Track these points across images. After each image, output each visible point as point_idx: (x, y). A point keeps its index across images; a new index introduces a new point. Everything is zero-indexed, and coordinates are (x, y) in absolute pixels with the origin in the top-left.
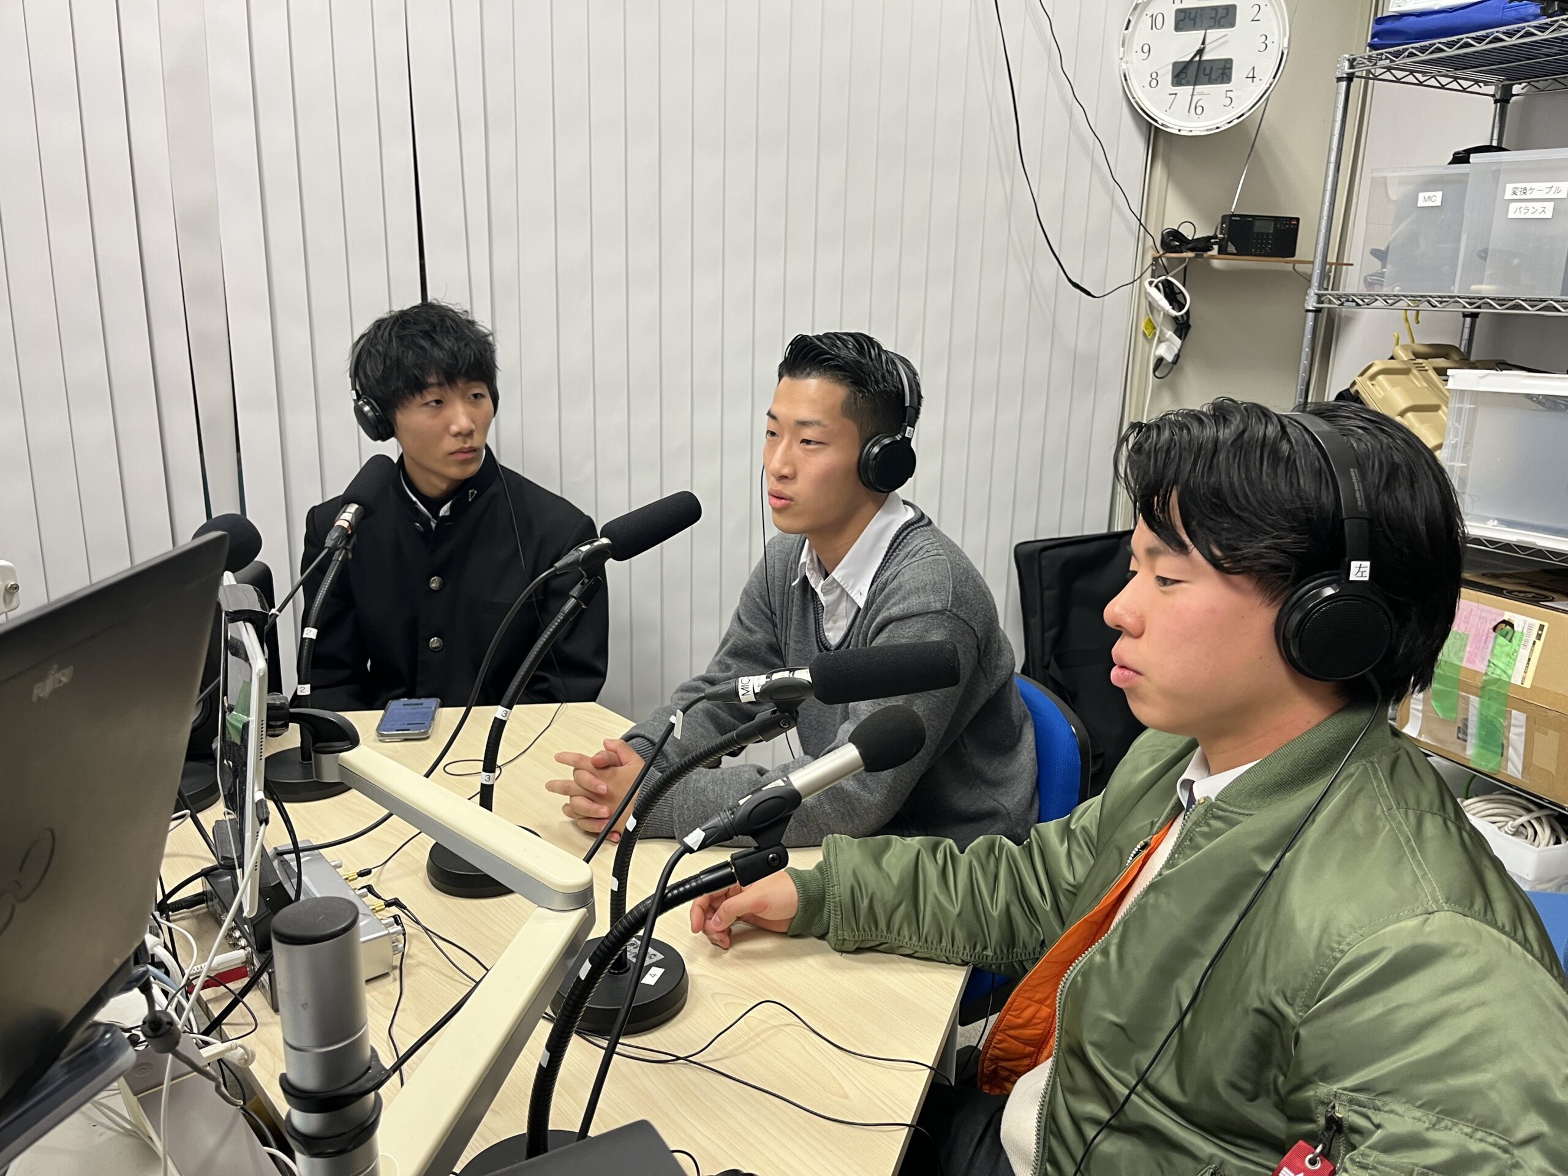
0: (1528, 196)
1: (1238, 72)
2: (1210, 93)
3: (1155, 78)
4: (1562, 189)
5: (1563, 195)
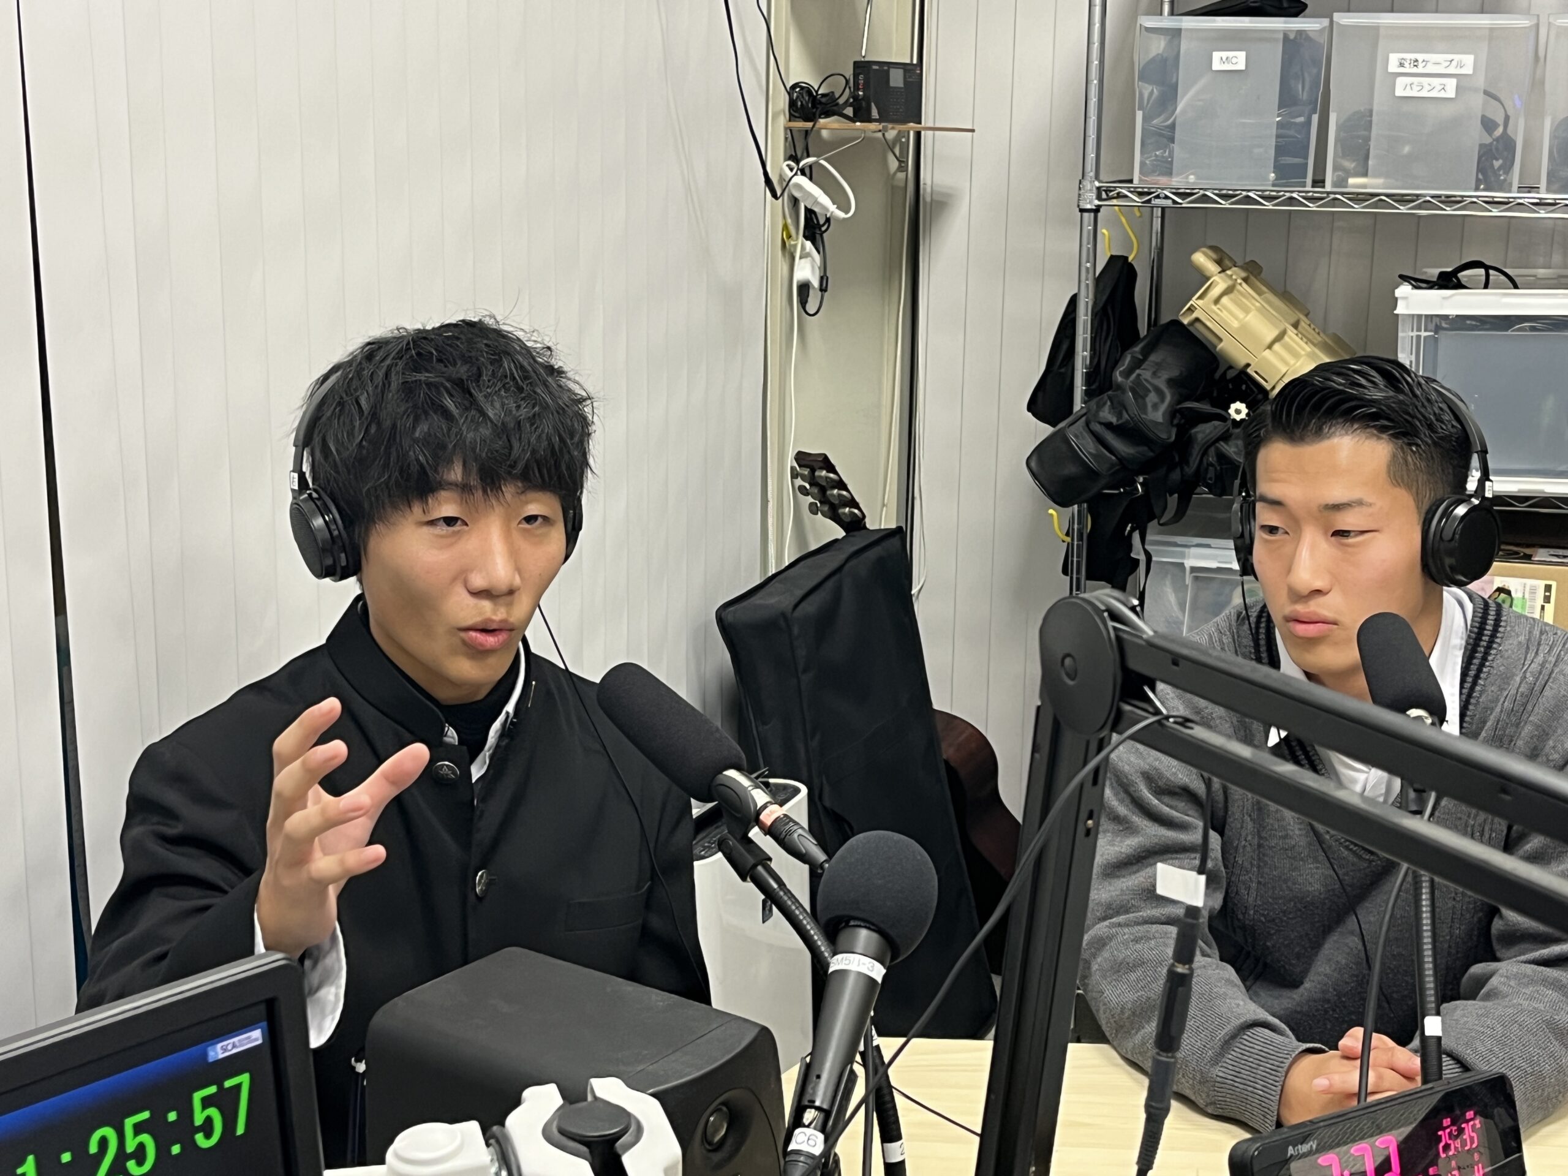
0: (1420, 70)
4: (1467, 63)
5: (1468, 70)
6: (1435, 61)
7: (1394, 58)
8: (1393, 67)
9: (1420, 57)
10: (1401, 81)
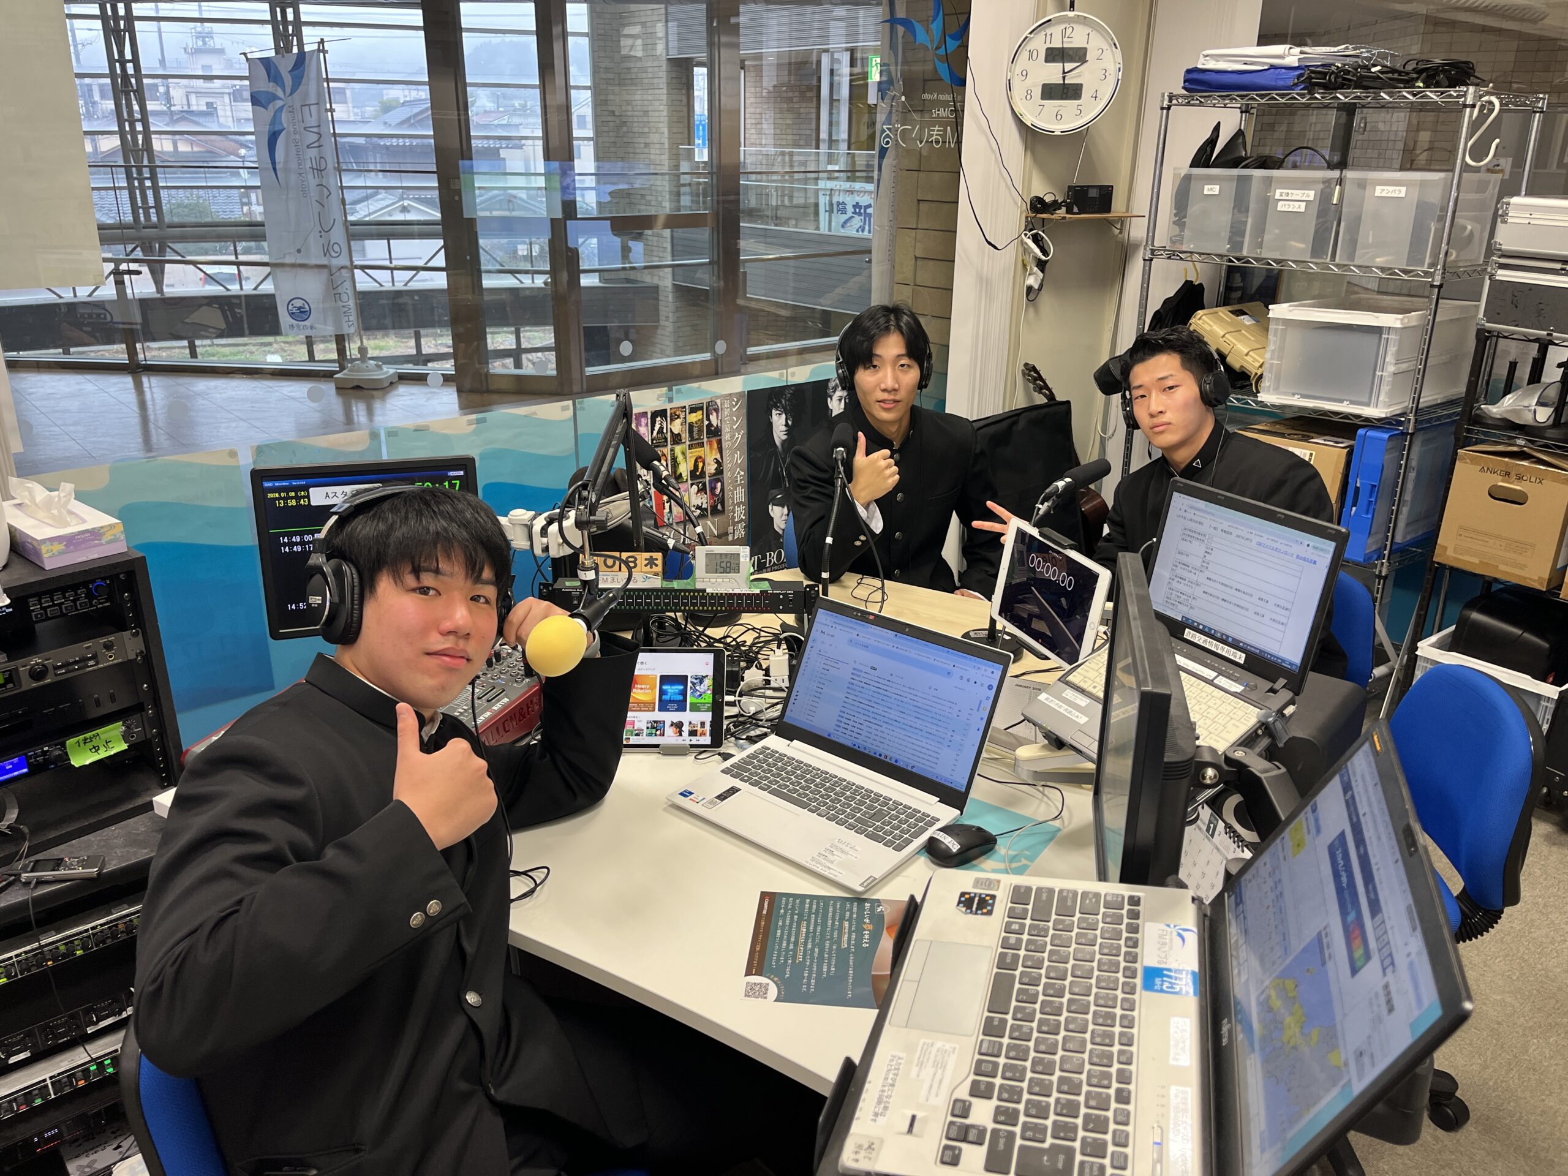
0: (1289, 198)
1: (1086, 93)
2: (1068, 106)
3: (1029, 95)
4: (1311, 195)
5: (1311, 198)
6: (1297, 194)
7: (1278, 192)
8: (1277, 197)
9: (1290, 191)
10: (1280, 204)
